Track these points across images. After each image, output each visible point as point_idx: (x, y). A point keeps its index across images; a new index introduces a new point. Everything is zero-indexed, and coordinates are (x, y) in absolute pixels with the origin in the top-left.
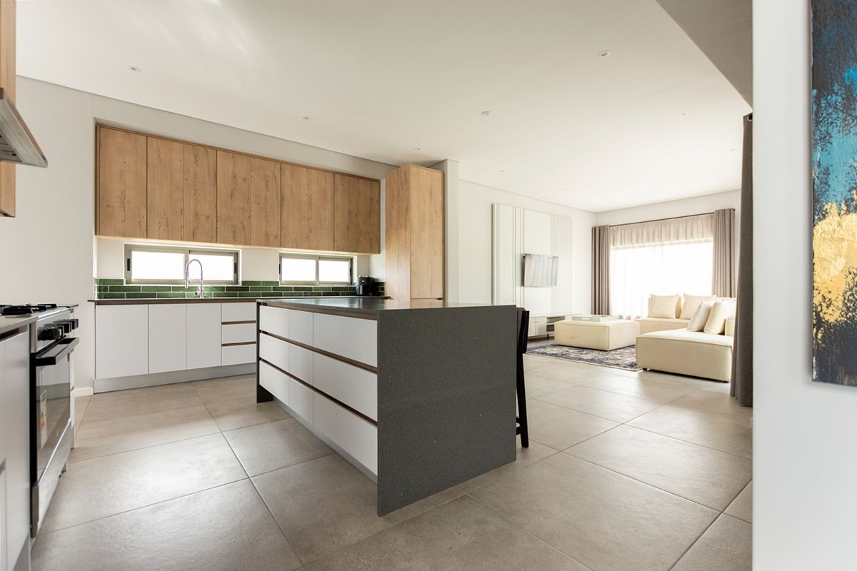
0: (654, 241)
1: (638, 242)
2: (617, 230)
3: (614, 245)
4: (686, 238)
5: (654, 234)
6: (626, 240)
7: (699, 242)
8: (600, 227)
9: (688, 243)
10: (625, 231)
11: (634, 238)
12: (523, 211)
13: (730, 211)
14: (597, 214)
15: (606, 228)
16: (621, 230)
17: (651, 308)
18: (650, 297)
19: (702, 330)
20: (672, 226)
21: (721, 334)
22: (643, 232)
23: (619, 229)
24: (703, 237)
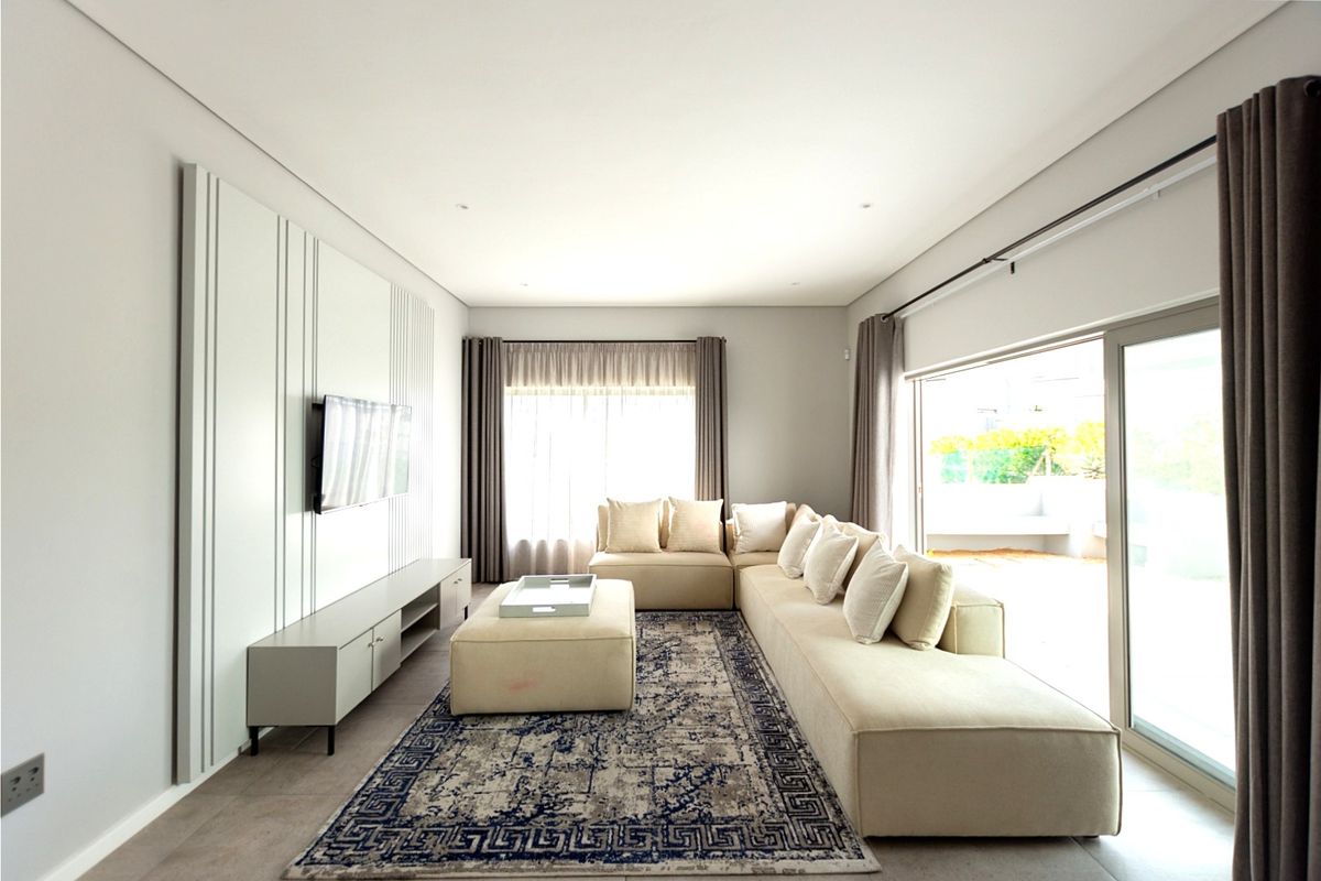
0: (591, 381)
1: (560, 382)
2: (517, 351)
3: (509, 385)
4: (648, 384)
5: (591, 367)
6: (538, 376)
7: (669, 393)
8: (481, 341)
9: (652, 393)
10: (533, 357)
11: (553, 372)
12: (316, 243)
13: (721, 342)
14: (470, 309)
15: (495, 344)
16: (526, 352)
17: (612, 531)
18: (607, 504)
19: (891, 635)
20: (624, 356)
21: (940, 646)
22: (570, 365)
23: (522, 350)
24: (674, 384)
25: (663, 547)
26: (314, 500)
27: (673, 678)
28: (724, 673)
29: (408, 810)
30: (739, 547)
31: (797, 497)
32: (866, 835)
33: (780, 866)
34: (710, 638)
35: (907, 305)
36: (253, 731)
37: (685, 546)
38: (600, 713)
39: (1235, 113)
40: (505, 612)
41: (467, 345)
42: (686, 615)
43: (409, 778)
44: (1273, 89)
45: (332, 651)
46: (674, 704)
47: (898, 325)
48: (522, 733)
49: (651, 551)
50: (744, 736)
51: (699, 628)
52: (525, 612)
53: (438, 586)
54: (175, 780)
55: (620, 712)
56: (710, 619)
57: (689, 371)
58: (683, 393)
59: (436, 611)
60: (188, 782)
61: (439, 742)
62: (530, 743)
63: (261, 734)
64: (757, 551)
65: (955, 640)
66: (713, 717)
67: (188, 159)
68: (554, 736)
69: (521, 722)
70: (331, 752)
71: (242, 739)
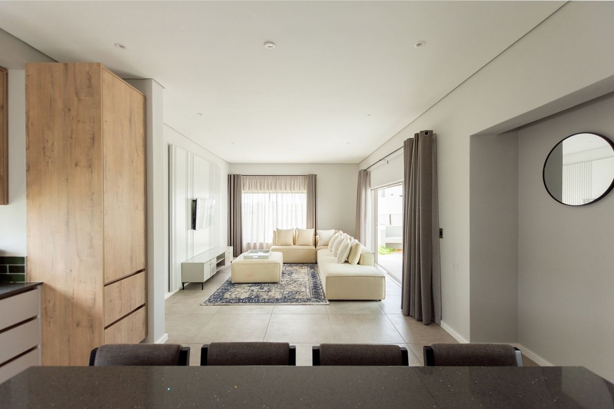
0: (271, 189)
1: (261, 189)
2: (246, 178)
3: (244, 190)
4: (291, 190)
5: (271, 184)
6: (253, 187)
7: (298, 193)
8: (234, 175)
9: (292, 193)
10: (252, 181)
11: (259, 186)
12: (193, 156)
13: (315, 176)
14: (230, 164)
15: (239, 176)
16: (249, 179)
17: (278, 238)
18: (276, 230)
19: (346, 262)
20: (283, 180)
21: (358, 263)
22: (264, 183)
23: (248, 179)
24: (300, 190)
25: (294, 244)
26: (194, 227)
27: (292, 277)
28: (307, 277)
29: (225, 297)
30: (318, 244)
31: (338, 228)
32: (329, 299)
33: (307, 304)
34: (306, 270)
35: (370, 167)
36: (183, 284)
37: (301, 244)
38: (271, 283)
39: (405, 141)
40: (245, 257)
41: (230, 176)
42: (300, 264)
43: (224, 293)
44: (418, 134)
45: (203, 263)
46: (291, 282)
47: (368, 173)
48: (250, 286)
49: (290, 245)
50: (308, 287)
51: (303, 267)
52: (251, 258)
53: (224, 253)
54: (169, 291)
55: (276, 283)
56: (308, 266)
57: (305, 185)
58: (302, 193)
59: (224, 260)
60: (172, 291)
61: (229, 288)
62: (253, 288)
63: (185, 285)
64: (325, 245)
65: (361, 262)
66: (301, 284)
67: (170, 143)
68: (259, 287)
69: (250, 285)
70: (203, 289)
71: (180, 286)
